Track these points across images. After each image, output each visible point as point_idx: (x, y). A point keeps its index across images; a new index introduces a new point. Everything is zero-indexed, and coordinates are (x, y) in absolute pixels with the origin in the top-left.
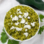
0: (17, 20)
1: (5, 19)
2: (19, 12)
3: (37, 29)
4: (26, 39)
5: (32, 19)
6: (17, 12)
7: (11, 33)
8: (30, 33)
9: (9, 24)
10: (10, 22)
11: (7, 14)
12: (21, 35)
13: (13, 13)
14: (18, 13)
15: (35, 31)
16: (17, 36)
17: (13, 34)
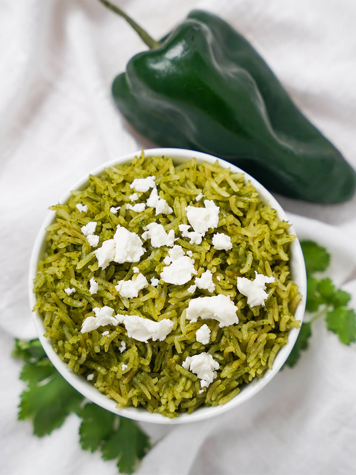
0: (137, 259)
1: (42, 258)
2: (144, 198)
3: (283, 328)
4: (202, 404)
5: (249, 249)
6: (134, 197)
7: (89, 358)
8: (234, 357)
9: (69, 291)
10: (78, 276)
11: (58, 217)
12: (165, 372)
13: (101, 210)
14: (139, 207)
15: (269, 346)
16: (131, 385)
17: (102, 371)
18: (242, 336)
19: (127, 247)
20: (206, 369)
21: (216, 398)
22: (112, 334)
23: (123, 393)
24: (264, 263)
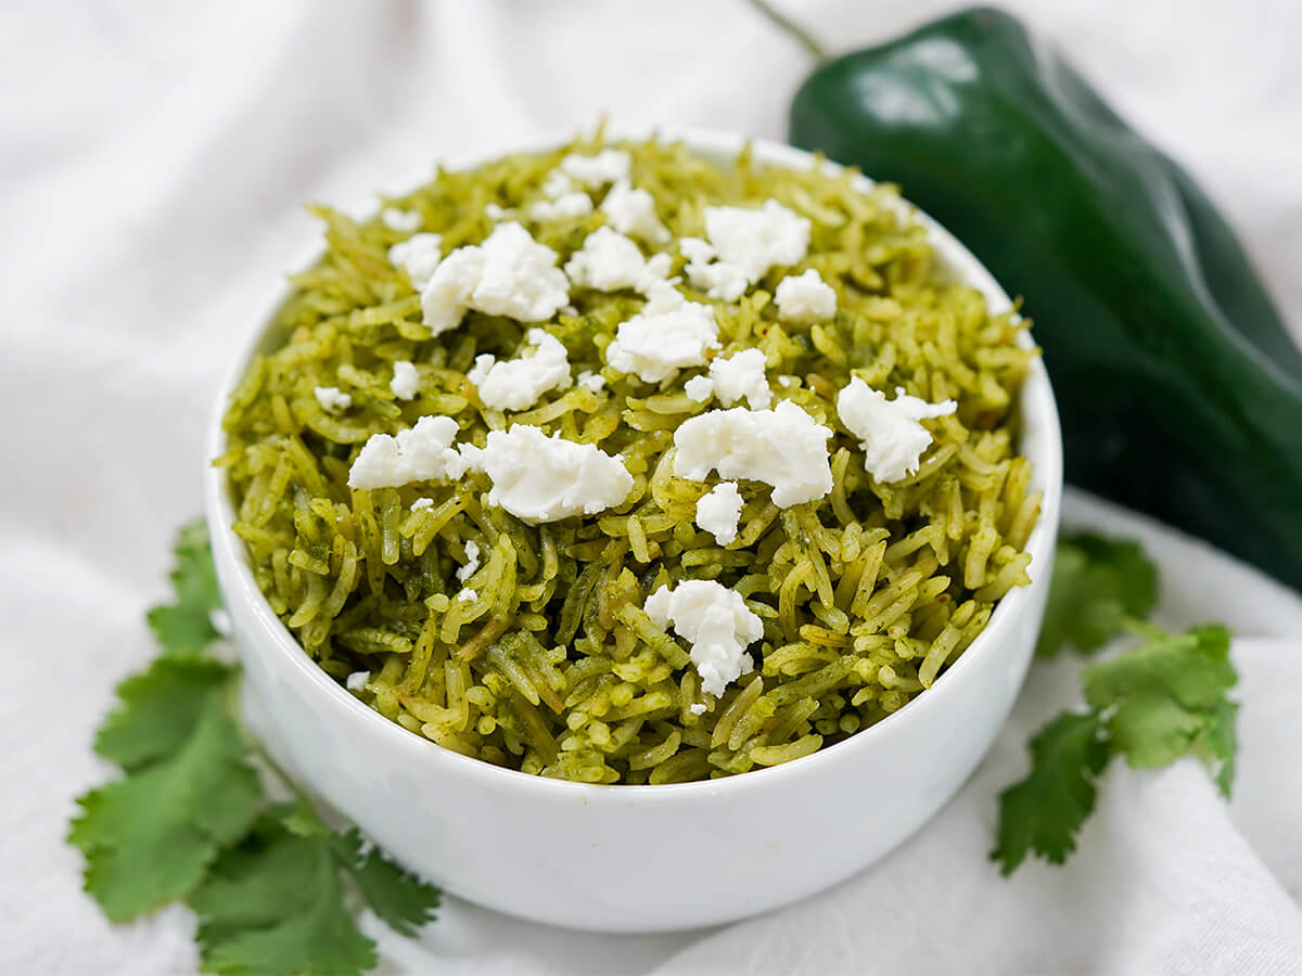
3: (974, 578)
18: (842, 548)
19: (517, 267)
20: (718, 621)
21: (743, 744)
22: (441, 510)
23: (453, 696)
24: (929, 379)
